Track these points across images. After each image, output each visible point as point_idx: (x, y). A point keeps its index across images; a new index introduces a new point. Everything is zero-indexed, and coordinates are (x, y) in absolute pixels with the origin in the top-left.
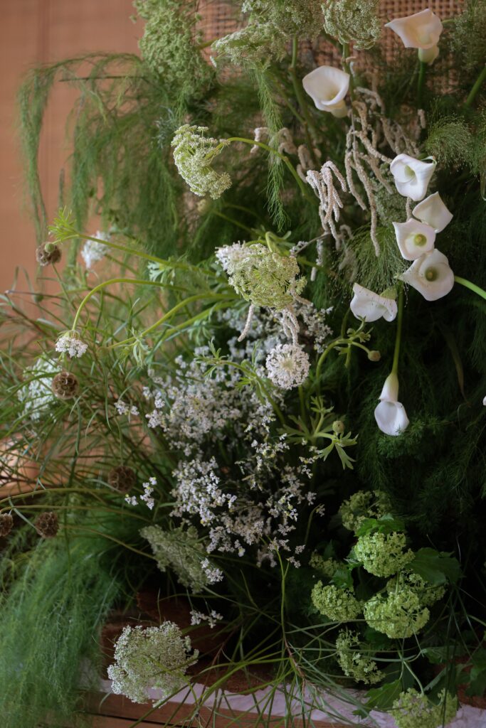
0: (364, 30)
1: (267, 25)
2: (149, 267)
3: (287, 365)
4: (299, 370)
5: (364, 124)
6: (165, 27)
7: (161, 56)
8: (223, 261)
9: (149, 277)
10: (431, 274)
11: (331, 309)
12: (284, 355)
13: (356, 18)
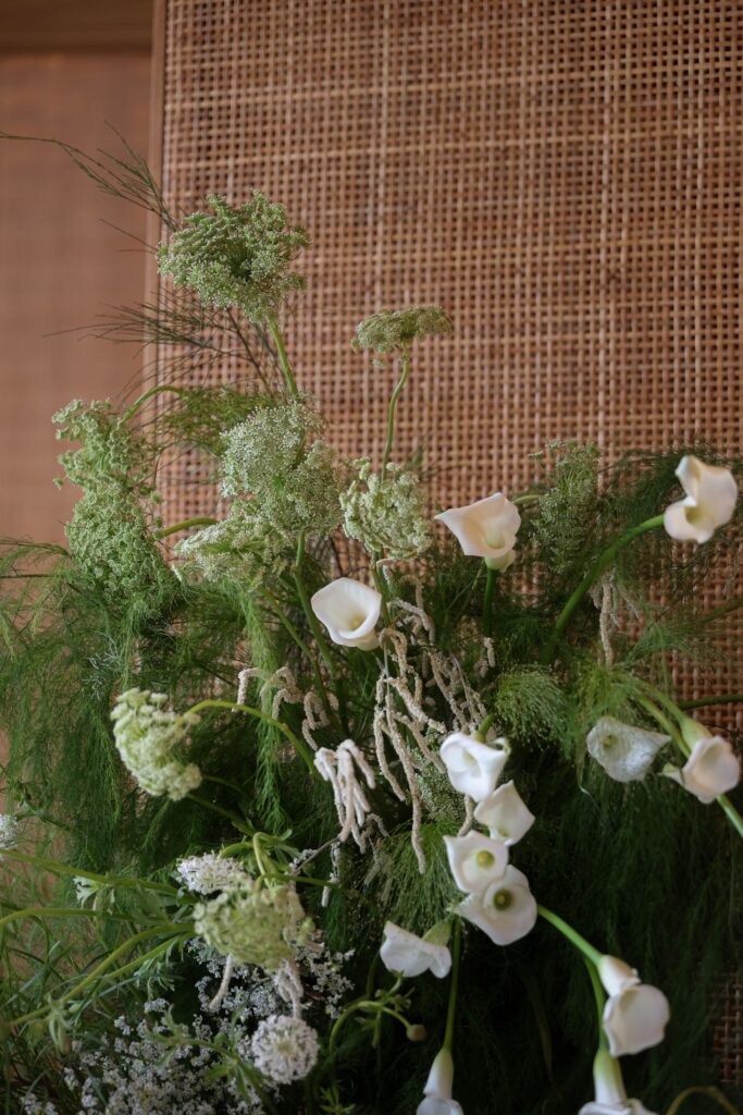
0: (402, 536)
1: (258, 519)
2: (76, 880)
3: (284, 1048)
4: (302, 1056)
5: (403, 667)
6: (105, 511)
7: (99, 554)
8: (189, 878)
9: (75, 897)
10: (501, 899)
11: (351, 953)
12: (281, 1033)
13: (391, 519)
